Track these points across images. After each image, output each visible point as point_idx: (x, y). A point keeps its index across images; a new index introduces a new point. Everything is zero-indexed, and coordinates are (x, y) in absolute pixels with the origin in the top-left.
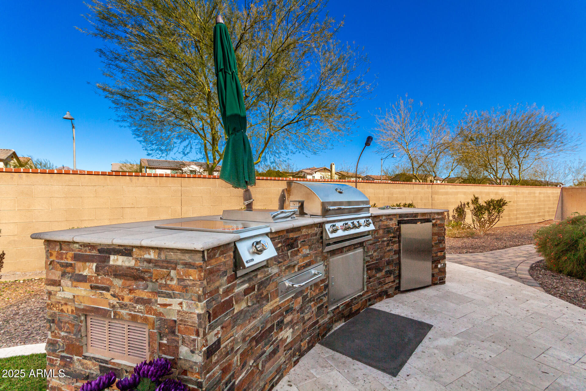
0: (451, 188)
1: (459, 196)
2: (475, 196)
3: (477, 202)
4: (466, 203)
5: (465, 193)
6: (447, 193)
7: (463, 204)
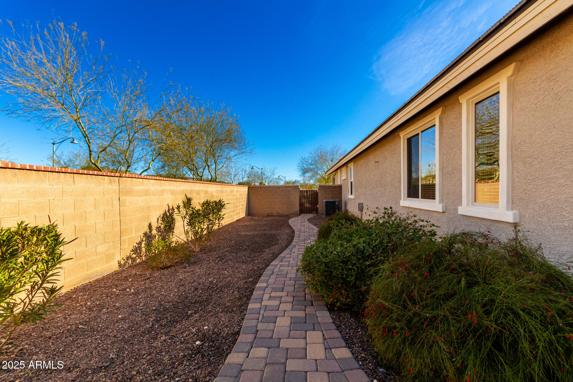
0: (153, 185)
1: (165, 196)
2: (186, 197)
3: (190, 205)
4: (175, 206)
5: (173, 192)
6: (147, 193)
7: (171, 208)
